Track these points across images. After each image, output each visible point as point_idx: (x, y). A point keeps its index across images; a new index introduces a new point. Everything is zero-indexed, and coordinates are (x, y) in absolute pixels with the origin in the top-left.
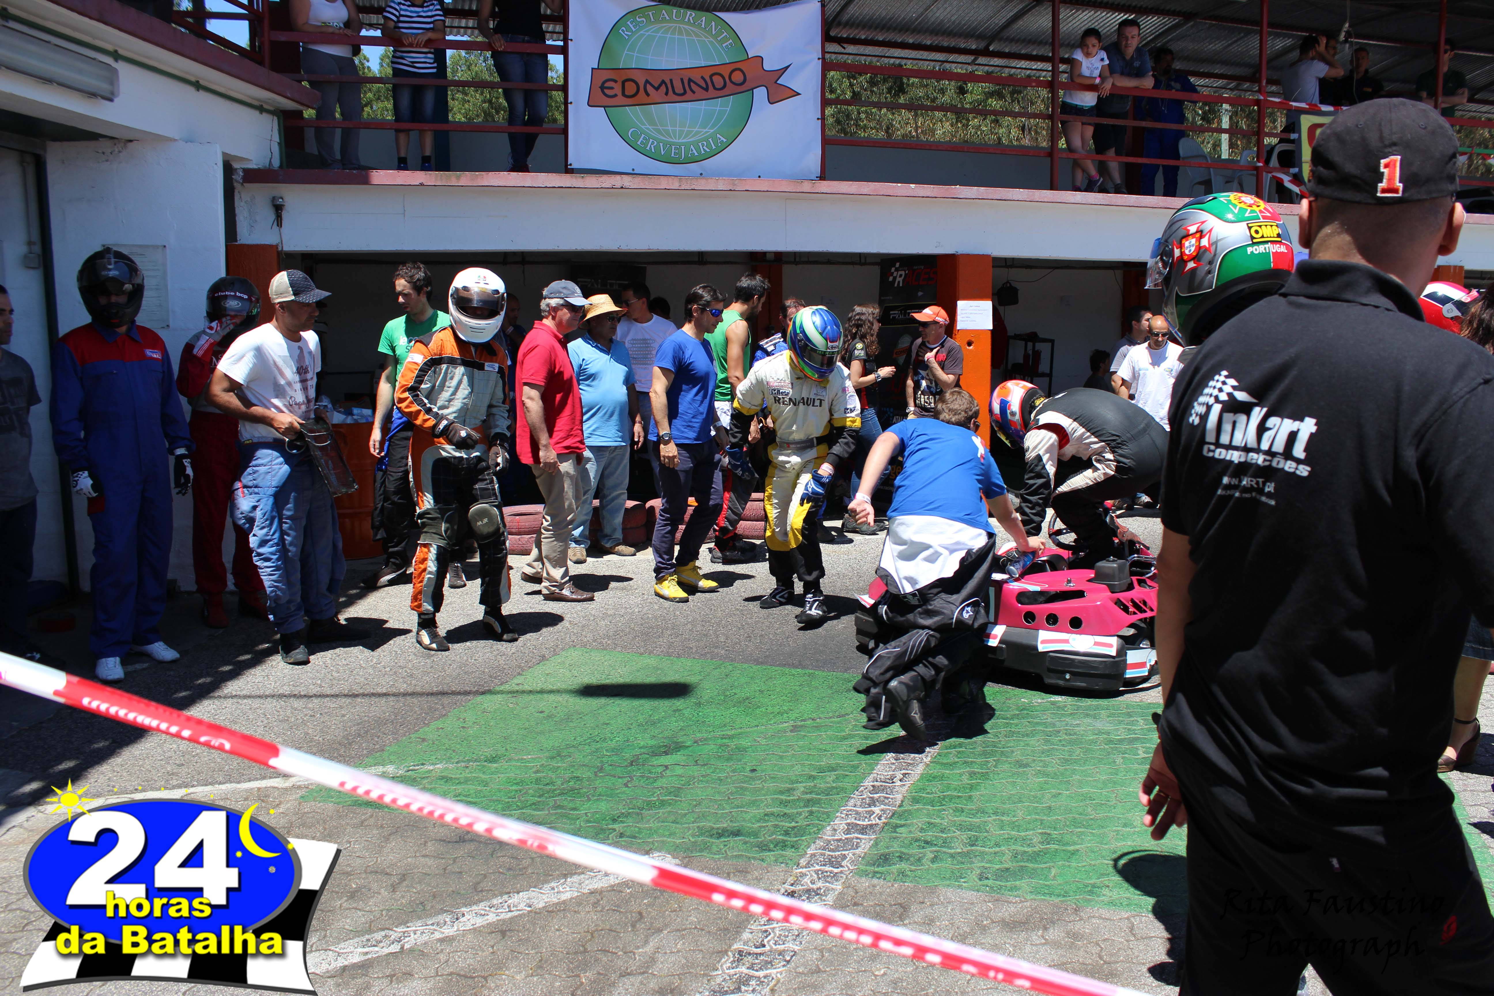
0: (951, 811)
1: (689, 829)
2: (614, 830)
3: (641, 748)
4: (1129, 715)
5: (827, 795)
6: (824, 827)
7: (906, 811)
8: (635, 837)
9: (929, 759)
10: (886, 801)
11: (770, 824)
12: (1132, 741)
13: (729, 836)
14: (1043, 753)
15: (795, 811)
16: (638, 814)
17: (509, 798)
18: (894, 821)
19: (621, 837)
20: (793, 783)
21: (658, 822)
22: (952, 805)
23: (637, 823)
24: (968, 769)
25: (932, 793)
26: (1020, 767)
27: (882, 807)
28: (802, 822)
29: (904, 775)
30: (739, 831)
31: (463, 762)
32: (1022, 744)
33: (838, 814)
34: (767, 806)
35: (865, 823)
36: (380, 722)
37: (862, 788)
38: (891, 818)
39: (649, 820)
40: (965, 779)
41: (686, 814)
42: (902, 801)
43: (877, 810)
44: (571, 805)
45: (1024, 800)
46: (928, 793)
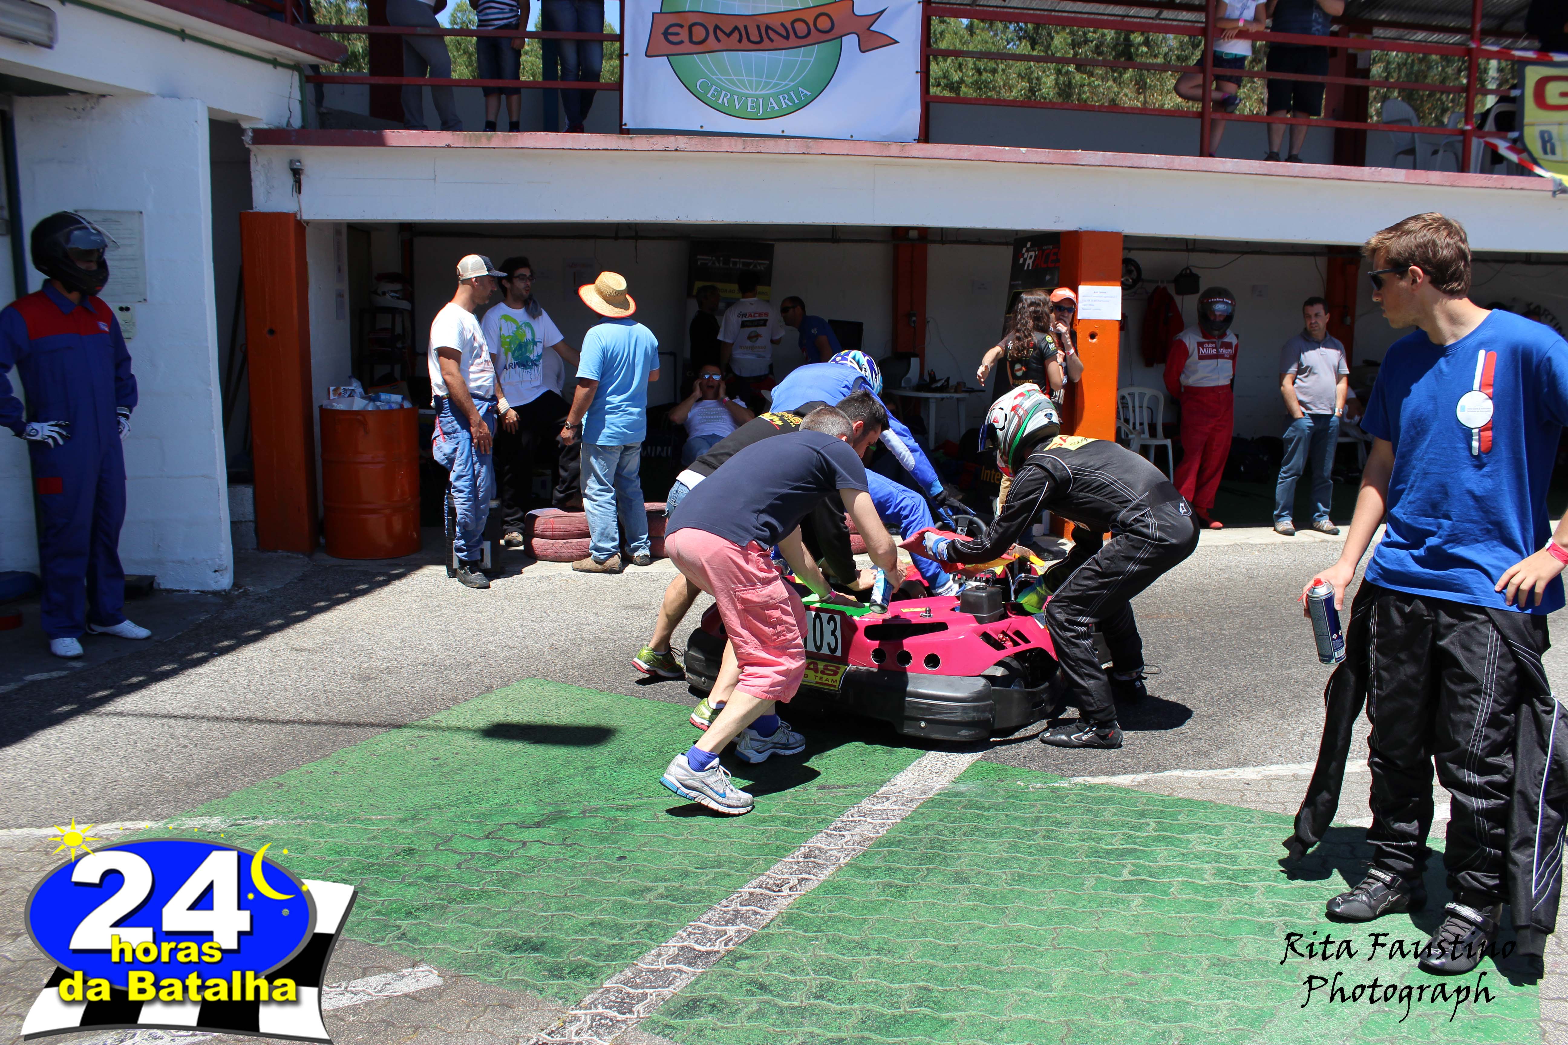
0: (825, 940)
1: (487, 934)
2: (399, 927)
3: (513, 815)
4: (1143, 814)
5: (686, 902)
6: (649, 948)
7: (767, 935)
8: (415, 940)
9: (848, 859)
10: (753, 918)
11: (589, 937)
12: (1122, 854)
13: (526, 950)
14: (998, 862)
15: (630, 922)
16: (443, 907)
17: (315, 871)
18: (742, 949)
19: (399, 939)
20: (657, 879)
21: (458, 922)
22: (831, 932)
23: (432, 920)
24: (887, 879)
25: (817, 912)
26: (955, 881)
27: (743, 925)
28: (628, 938)
29: (800, 881)
30: (543, 944)
31: (302, 818)
32: (979, 847)
33: (680, 932)
34: (601, 911)
35: (703, 949)
36: (252, 759)
37: (735, 896)
38: (741, 944)
39: (448, 919)
40: (874, 895)
41: (499, 913)
42: (772, 920)
43: (731, 930)
44: (376, 888)
45: (929, 933)
46: (813, 911)
